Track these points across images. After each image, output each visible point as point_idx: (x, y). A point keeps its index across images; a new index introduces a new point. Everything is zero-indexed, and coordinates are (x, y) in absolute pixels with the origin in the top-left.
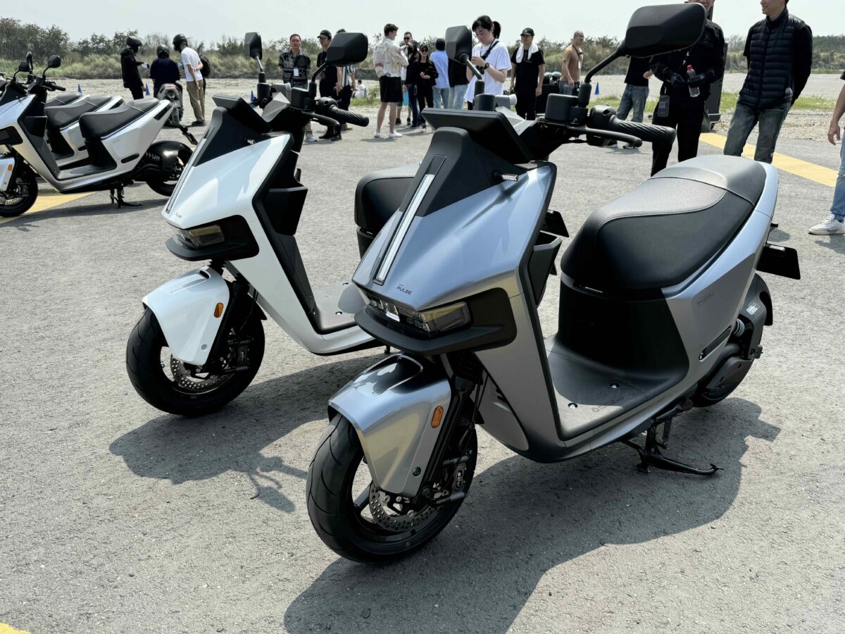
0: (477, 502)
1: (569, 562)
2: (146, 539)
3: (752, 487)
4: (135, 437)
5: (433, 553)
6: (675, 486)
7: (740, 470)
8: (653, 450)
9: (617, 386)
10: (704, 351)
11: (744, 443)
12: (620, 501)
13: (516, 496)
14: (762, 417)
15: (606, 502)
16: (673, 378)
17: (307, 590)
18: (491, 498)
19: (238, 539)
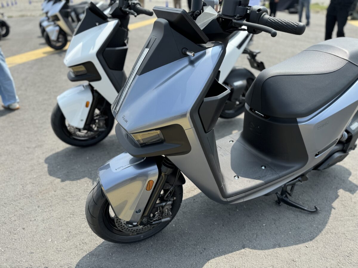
0: (188, 212)
1: (223, 257)
2: (38, 209)
3: (335, 223)
4: (57, 155)
5: (157, 240)
6: (293, 216)
7: (331, 210)
8: (284, 196)
9: (265, 167)
10: (318, 153)
11: (337, 193)
12: (261, 222)
13: (209, 210)
14: (351, 179)
15: (253, 221)
16: (297, 166)
17: (92, 251)
18: (196, 210)
19: (75, 216)
